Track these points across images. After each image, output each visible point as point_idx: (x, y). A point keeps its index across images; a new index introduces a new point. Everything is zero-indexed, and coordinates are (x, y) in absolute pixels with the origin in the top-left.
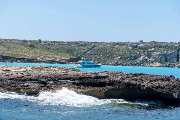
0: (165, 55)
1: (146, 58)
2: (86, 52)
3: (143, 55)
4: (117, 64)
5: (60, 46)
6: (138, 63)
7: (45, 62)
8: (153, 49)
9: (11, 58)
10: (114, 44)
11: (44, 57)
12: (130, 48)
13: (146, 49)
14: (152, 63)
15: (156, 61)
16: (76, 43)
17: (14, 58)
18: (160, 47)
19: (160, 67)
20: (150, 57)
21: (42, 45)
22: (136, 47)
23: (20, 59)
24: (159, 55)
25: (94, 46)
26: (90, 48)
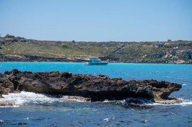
0: (189, 53)
1: (171, 56)
2: (115, 52)
3: (168, 53)
4: (143, 62)
5: (92, 47)
6: (163, 61)
7: (74, 61)
8: (177, 48)
9: (41, 57)
10: (143, 43)
11: (74, 56)
12: (156, 46)
13: (171, 47)
14: (176, 60)
15: (180, 58)
16: (108, 43)
17: (44, 58)
18: (184, 45)
19: (183, 63)
20: (174, 54)
21: (75, 46)
22: (162, 46)
23: (49, 59)
24: (183, 53)
25: (123, 46)
26: (119, 47)
